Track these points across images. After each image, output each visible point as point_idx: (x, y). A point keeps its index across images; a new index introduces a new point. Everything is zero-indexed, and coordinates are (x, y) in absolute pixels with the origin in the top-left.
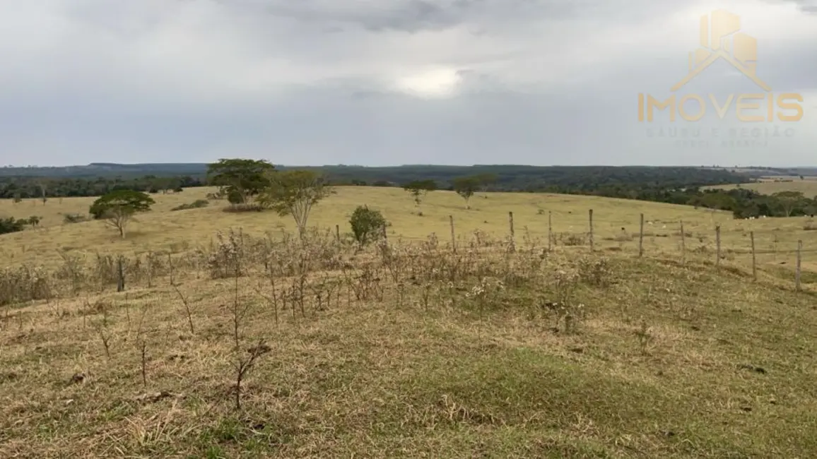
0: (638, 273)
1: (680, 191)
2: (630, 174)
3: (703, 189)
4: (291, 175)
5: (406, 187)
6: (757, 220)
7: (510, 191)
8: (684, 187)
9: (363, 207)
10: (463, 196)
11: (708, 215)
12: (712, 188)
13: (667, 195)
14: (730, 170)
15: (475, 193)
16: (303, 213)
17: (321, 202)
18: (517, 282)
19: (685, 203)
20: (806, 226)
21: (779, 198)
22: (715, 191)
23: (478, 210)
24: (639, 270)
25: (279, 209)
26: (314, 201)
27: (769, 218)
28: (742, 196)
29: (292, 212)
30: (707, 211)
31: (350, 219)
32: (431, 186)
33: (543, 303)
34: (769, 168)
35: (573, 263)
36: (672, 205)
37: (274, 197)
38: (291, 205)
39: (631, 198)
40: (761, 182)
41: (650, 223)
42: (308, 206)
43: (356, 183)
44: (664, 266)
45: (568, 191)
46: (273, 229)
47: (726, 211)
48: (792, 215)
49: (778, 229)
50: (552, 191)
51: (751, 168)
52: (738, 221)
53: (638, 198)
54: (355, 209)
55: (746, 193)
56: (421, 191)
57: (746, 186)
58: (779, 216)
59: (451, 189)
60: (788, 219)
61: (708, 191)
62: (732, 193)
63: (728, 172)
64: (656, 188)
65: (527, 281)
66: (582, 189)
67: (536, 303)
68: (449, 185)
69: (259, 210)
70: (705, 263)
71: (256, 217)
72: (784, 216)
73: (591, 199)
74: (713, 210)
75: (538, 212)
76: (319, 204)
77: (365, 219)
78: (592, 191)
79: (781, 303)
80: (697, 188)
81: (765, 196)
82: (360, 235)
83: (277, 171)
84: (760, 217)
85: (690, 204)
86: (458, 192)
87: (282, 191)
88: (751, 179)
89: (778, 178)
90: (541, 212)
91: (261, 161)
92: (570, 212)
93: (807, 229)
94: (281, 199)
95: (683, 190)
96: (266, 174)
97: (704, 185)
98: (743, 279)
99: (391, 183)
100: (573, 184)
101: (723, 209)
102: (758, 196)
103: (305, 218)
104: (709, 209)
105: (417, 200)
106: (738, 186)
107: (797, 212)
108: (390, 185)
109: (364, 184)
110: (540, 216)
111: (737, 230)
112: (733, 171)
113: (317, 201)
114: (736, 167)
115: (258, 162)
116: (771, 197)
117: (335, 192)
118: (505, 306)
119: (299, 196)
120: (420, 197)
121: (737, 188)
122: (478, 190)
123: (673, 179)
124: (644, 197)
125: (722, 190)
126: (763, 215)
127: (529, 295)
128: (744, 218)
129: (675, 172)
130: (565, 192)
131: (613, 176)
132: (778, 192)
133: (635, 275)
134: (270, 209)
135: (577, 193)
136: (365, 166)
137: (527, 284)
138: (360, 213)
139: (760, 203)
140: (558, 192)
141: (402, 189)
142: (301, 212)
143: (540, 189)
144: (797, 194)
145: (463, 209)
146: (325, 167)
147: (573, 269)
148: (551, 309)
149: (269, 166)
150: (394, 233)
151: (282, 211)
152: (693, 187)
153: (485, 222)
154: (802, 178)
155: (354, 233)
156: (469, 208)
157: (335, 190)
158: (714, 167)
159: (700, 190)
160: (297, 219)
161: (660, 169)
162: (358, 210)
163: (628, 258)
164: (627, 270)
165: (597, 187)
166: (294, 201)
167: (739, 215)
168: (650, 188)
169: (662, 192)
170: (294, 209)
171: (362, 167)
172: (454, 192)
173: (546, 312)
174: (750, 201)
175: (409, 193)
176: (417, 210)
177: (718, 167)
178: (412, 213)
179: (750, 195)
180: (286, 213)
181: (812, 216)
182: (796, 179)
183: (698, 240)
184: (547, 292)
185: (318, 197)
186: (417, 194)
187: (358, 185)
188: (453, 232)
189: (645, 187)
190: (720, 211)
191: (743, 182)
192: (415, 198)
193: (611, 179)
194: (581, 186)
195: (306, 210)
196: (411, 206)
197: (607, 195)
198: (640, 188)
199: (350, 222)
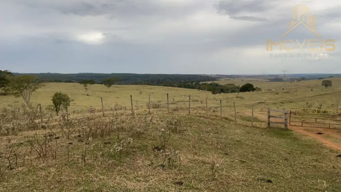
0: (190, 123)
1: (193, 84)
2: (174, 77)
3: (201, 83)
4: (21, 77)
5: (81, 83)
6: (220, 94)
7: (128, 84)
8: (194, 82)
9: (59, 93)
10: (107, 86)
11: (203, 93)
12: (204, 83)
13: (188, 85)
14: (210, 76)
15: (112, 85)
16: (28, 96)
17: (37, 90)
18: (138, 135)
19: (194, 89)
20: (237, 96)
21: (227, 86)
22: (205, 84)
23: (114, 93)
24: (190, 121)
25: (15, 94)
26: (34, 90)
27: (224, 94)
28: (214, 85)
29: (22, 95)
30: (202, 92)
31: (52, 98)
32: (92, 82)
33: (153, 148)
34: (223, 75)
35: (162, 119)
36: (190, 89)
37: (12, 89)
38: (21, 92)
39: (175, 87)
40: (220, 80)
41: (183, 96)
42: (31, 92)
43: (56, 81)
44: (200, 118)
45: (151, 84)
46: (13, 104)
47: (209, 91)
48: (231, 93)
49: (228, 98)
50: (145, 84)
51: (217, 75)
52: (214, 95)
53: (178, 87)
54: (55, 94)
55: (215, 85)
56: (88, 85)
57: (215, 82)
58: (227, 93)
59: (102, 83)
60: (230, 94)
61: (202, 84)
62: (211, 84)
63: (209, 77)
64: (184, 83)
65: (143, 133)
66: (157, 83)
67: (150, 148)
68: (100, 82)
69: (5, 95)
70: (215, 116)
71: (3, 98)
72: (229, 93)
73: (160, 87)
74: (205, 91)
75: (140, 93)
76: (36, 91)
77: (60, 98)
78: (160, 84)
79: (250, 133)
80: (199, 83)
81: (222, 86)
82: (58, 105)
83: (14, 76)
84: (221, 93)
85: (197, 89)
86: (105, 85)
87: (17, 85)
88: (217, 79)
89: (226, 79)
90: (141, 93)
91: (6, 71)
92: (152, 93)
93: (237, 97)
94: (16, 89)
95: (194, 83)
96: (7, 77)
97: (202, 81)
98: (231, 123)
99: (74, 81)
100: (153, 82)
101: (208, 90)
102: (219, 85)
103: (29, 98)
104: (203, 91)
105: (86, 89)
106: (213, 82)
107: (233, 91)
108: (73, 82)
109: (61, 82)
110: (140, 95)
111: (214, 99)
112: (211, 76)
113: (35, 90)
114: (212, 75)
115: (4, 72)
116: (224, 86)
117: (44, 86)
118: (133, 152)
119: (26, 88)
120: (87, 87)
121: (212, 83)
122: (113, 84)
123: (190, 79)
124: (180, 86)
125: (207, 83)
126: (222, 92)
127: (145, 143)
128: (216, 94)
129: (191, 77)
130: (150, 85)
131: (168, 78)
132: (227, 84)
133: (189, 124)
134: (11, 94)
135: (155, 85)
136: (60, 73)
137: (143, 136)
138: (57, 96)
139: (220, 88)
140: (148, 85)
141: (79, 84)
142: (27, 96)
143: (140, 83)
144: (232, 85)
145: (107, 92)
146: (40, 74)
147: (162, 123)
148: (158, 151)
149: (10, 73)
150: (75, 104)
151: (16, 95)
152: (197, 82)
153: (117, 98)
154: (234, 79)
155: (54, 105)
156: (110, 92)
157: (44, 85)
158: (204, 75)
159: (200, 83)
160: (25, 99)
161: (185, 75)
162: (56, 94)
163: (185, 115)
164: (186, 121)
165: (162, 82)
166: (23, 90)
167: (214, 93)
168: (182, 83)
169: (187, 84)
170: (23, 93)
171: (59, 74)
172: (103, 85)
173: (156, 153)
174: (217, 87)
175: (82, 86)
176: (86, 93)
177: (206, 75)
178: (84, 95)
179: (217, 85)
180: (19, 96)
181: (239, 93)
182: (232, 79)
183: (201, 103)
184: (154, 140)
185: (36, 88)
186: (86, 86)
187: (57, 82)
188: (102, 102)
189: (180, 82)
190: (207, 91)
191: (214, 80)
192: (85, 87)
193: (167, 79)
194: (156, 82)
195: (29, 95)
196: (83, 91)
197: (166, 86)
198: (178, 83)
199: (52, 100)
